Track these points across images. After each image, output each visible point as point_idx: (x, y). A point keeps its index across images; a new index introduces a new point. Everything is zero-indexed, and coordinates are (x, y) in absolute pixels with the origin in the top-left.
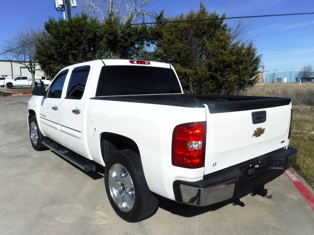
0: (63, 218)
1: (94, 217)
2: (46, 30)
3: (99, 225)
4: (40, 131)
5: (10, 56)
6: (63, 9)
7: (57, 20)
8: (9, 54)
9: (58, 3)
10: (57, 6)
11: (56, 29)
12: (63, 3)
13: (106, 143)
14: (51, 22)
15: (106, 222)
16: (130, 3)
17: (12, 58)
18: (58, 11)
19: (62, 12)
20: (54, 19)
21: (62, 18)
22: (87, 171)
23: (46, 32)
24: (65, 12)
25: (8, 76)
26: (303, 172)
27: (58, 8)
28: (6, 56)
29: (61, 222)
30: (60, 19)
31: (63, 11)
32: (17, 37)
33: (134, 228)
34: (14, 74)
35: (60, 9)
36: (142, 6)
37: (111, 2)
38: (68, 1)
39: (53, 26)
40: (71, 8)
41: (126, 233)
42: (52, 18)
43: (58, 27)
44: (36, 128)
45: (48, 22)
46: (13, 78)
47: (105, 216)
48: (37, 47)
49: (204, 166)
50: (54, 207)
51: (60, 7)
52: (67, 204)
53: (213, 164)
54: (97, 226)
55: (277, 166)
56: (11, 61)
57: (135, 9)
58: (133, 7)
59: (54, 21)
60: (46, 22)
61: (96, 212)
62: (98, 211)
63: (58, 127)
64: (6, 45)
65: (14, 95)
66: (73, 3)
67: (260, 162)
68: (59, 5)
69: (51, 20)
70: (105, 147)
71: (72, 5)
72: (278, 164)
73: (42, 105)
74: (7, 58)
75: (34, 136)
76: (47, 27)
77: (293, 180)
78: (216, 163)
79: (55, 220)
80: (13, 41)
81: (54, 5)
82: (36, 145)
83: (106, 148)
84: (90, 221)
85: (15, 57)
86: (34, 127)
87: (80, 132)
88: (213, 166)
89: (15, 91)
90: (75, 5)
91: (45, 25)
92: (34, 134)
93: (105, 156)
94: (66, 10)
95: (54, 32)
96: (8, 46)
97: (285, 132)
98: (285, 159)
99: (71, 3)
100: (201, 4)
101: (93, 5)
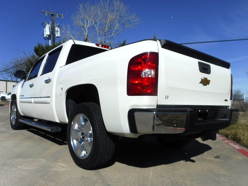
0: (25, 166)
1: (55, 166)
2: (35, 52)
3: (58, 171)
4: (19, 112)
5: (6, 76)
6: (50, 38)
7: (44, 45)
8: (5, 74)
9: (46, 34)
10: (45, 36)
11: (43, 51)
12: (50, 34)
13: (71, 102)
14: (39, 46)
15: (65, 170)
16: (100, 37)
17: (7, 77)
18: (46, 39)
19: (48, 41)
20: (42, 45)
21: (48, 44)
22: (53, 132)
23: (35, 54)
24: (51, 41)
25: (3, 92)
26: (244, 143)
27: (46, 38)
28: (3, 75)
29: (22, 169)
30: (46, 45)
31: (49, 39)
32: (13, 61)
33: (91, 173)
34: (7, 91)
35: (47, 38)
36: (109, 39)
37: (86, 35)
38: (54, 32)
39: (40, 49)
40: (55, 38)
41: (83, 176)
42: (40, 44)
43: (44, 50)
44: (15, 110)
45: (37, 47)
46: (6, 93)
47: (66, 166)
48: (27, 66)
49: (157, 95)
50: (19, 160)
51: (48, 36)
52: (31, 158)
53: (166, 96)
54: (56, 171)
55: (223, 118)
56: (6, 81)
57: (104, 42)
58: (103, 39)
59: (42, 46)
60: (35, 46)
61: (57, 163)
62: (59, 163)
63: (33, 100)
64: (4, 67)
65: (6, 106)
66: (58, 34)
67: (207, 111)
68: (47, 35)
69: (39, 45)
70: (70, 105)
71: (57, 36)
72: (223, 116)
73: (22, 88)
74: (4, 77)
75: (13, 117)
76: (36, 50)
77: (237, 148)
78: (168, 96)
79: (17, 167)
80: (9, 64)
81: (43, 35)
82: (14, 125)
83: (71, 107)
84: (50, 168)
85: (10, 76)
86: (14, 109)
87: (49, 97)
88: (166, 98)
89: (7, 103)
90: (59, 35)
91: (34, 49)
92: (14, 115)
93: (70, 114)
94: (52, 39)
95: (41, 53)
96: (5, 68)
97: (228, 92)
98: (230, 112)
99: (56, 34)
100: (155, 36)
101: (73, 37)
